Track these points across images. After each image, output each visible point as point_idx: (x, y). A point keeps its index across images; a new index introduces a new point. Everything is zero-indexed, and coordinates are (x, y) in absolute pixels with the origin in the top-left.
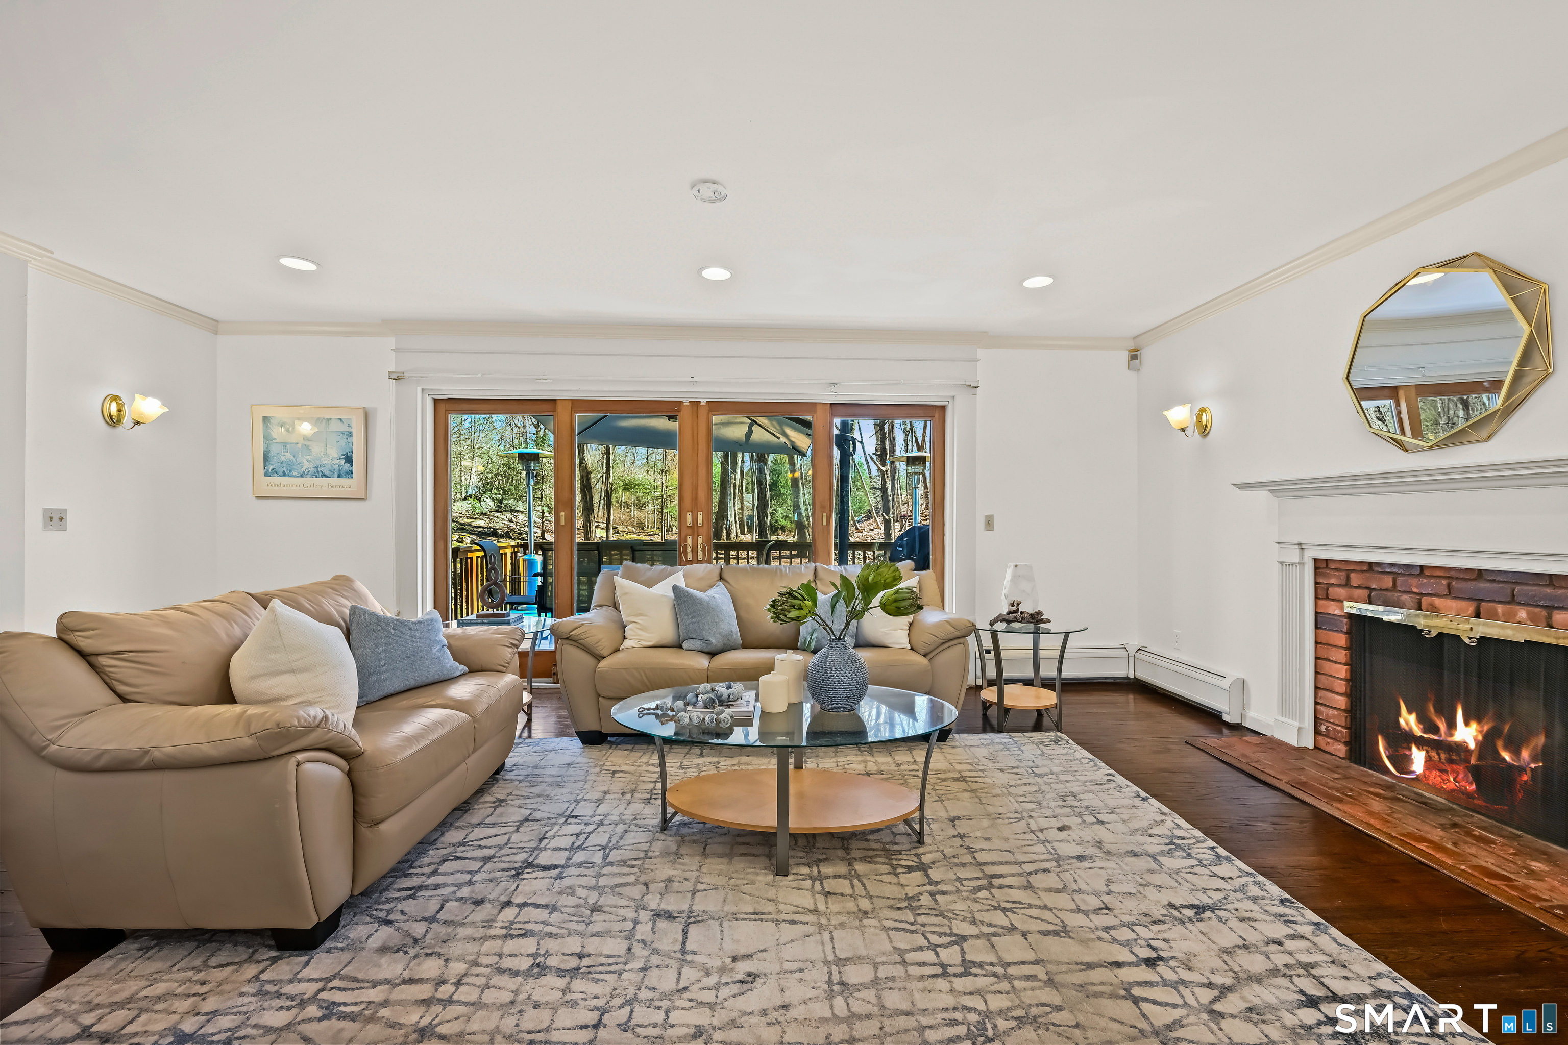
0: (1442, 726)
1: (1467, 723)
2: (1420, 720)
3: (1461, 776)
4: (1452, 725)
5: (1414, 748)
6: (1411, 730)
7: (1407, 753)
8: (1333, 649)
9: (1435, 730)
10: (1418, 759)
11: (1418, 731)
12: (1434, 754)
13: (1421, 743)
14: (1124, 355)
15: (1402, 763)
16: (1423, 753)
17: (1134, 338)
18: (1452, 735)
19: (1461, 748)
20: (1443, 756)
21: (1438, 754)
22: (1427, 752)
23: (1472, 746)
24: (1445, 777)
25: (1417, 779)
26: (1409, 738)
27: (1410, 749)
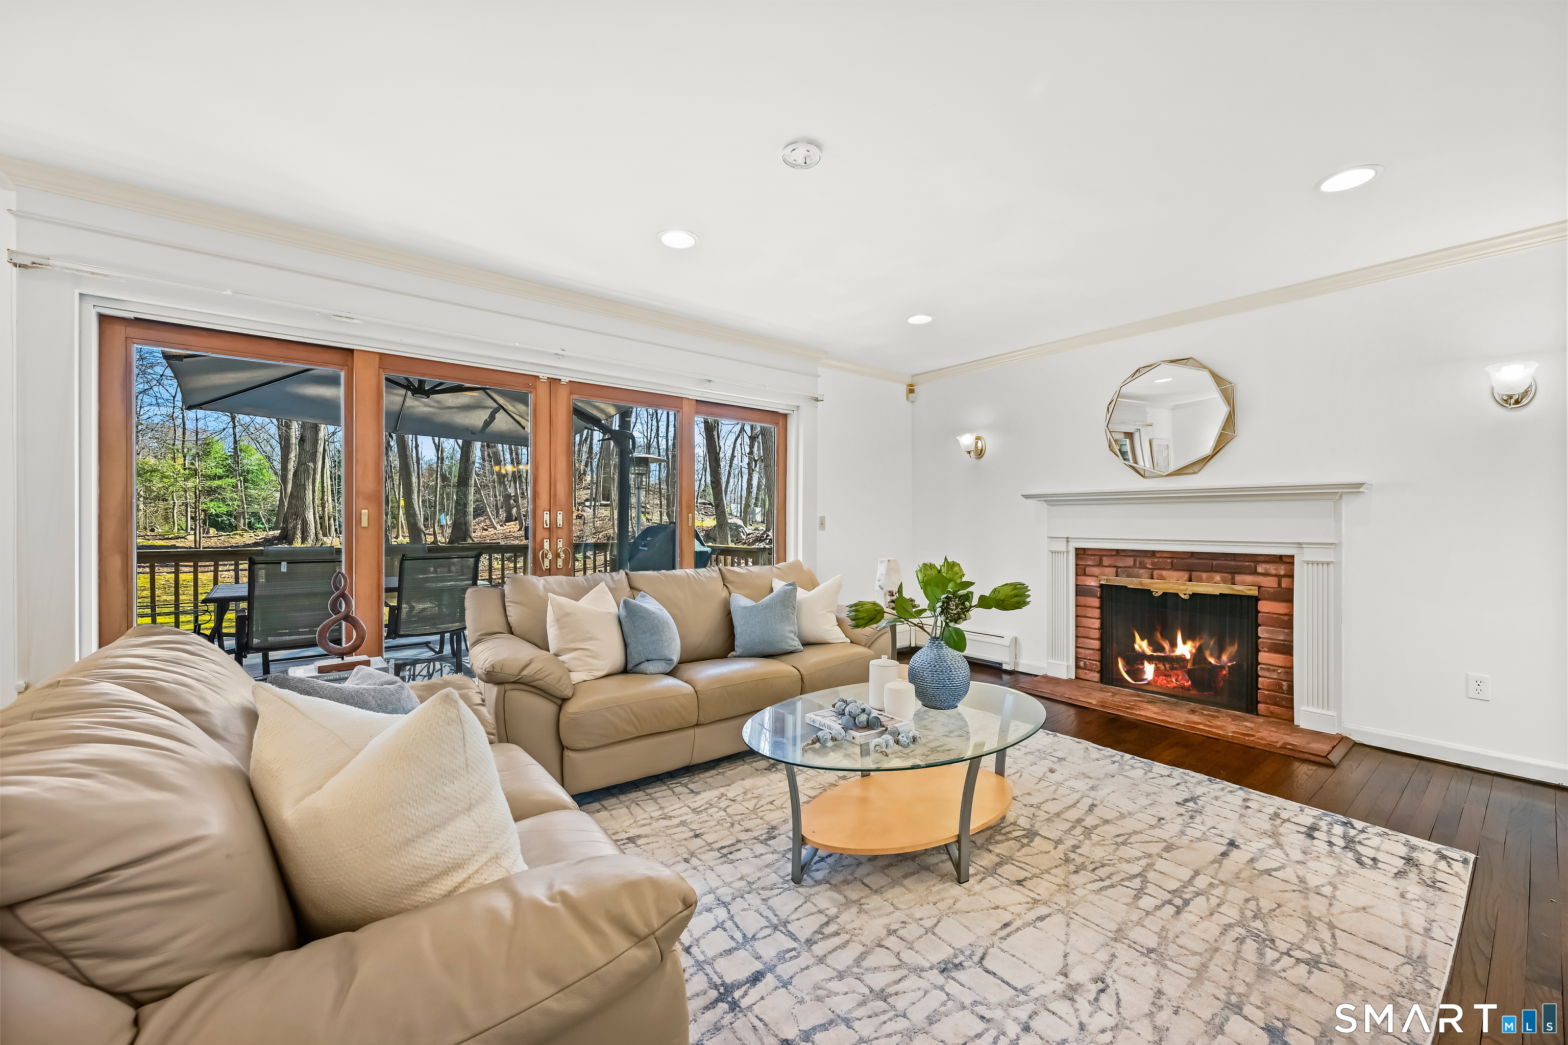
0: (1167, 646)
1: (1184, 643)
2: (1150, 644)
3: (1180, 677)
4: (1174, 645)
5: (1146, 664)
6: (1143, 651)
7: (1141, 667)
8: (1089, 609)
9: (1162, 649)
10: (1149, 670)
11: (1149, 652)
12: (1161, 666)
13: (1150, 659)
14: (904, 389)
15: (1136, 673)
16: (1153, 666)
17: (913, 376)
18: (1174, 652)
19: (1181, 659)
20: (1167, 666)
21: (1164, 665)
22: (1156, 665)
23: (1188, 657)
24: (1169, 679)
25: (1149, 683)
26: (1143, 657)
27: (1143, 664)
